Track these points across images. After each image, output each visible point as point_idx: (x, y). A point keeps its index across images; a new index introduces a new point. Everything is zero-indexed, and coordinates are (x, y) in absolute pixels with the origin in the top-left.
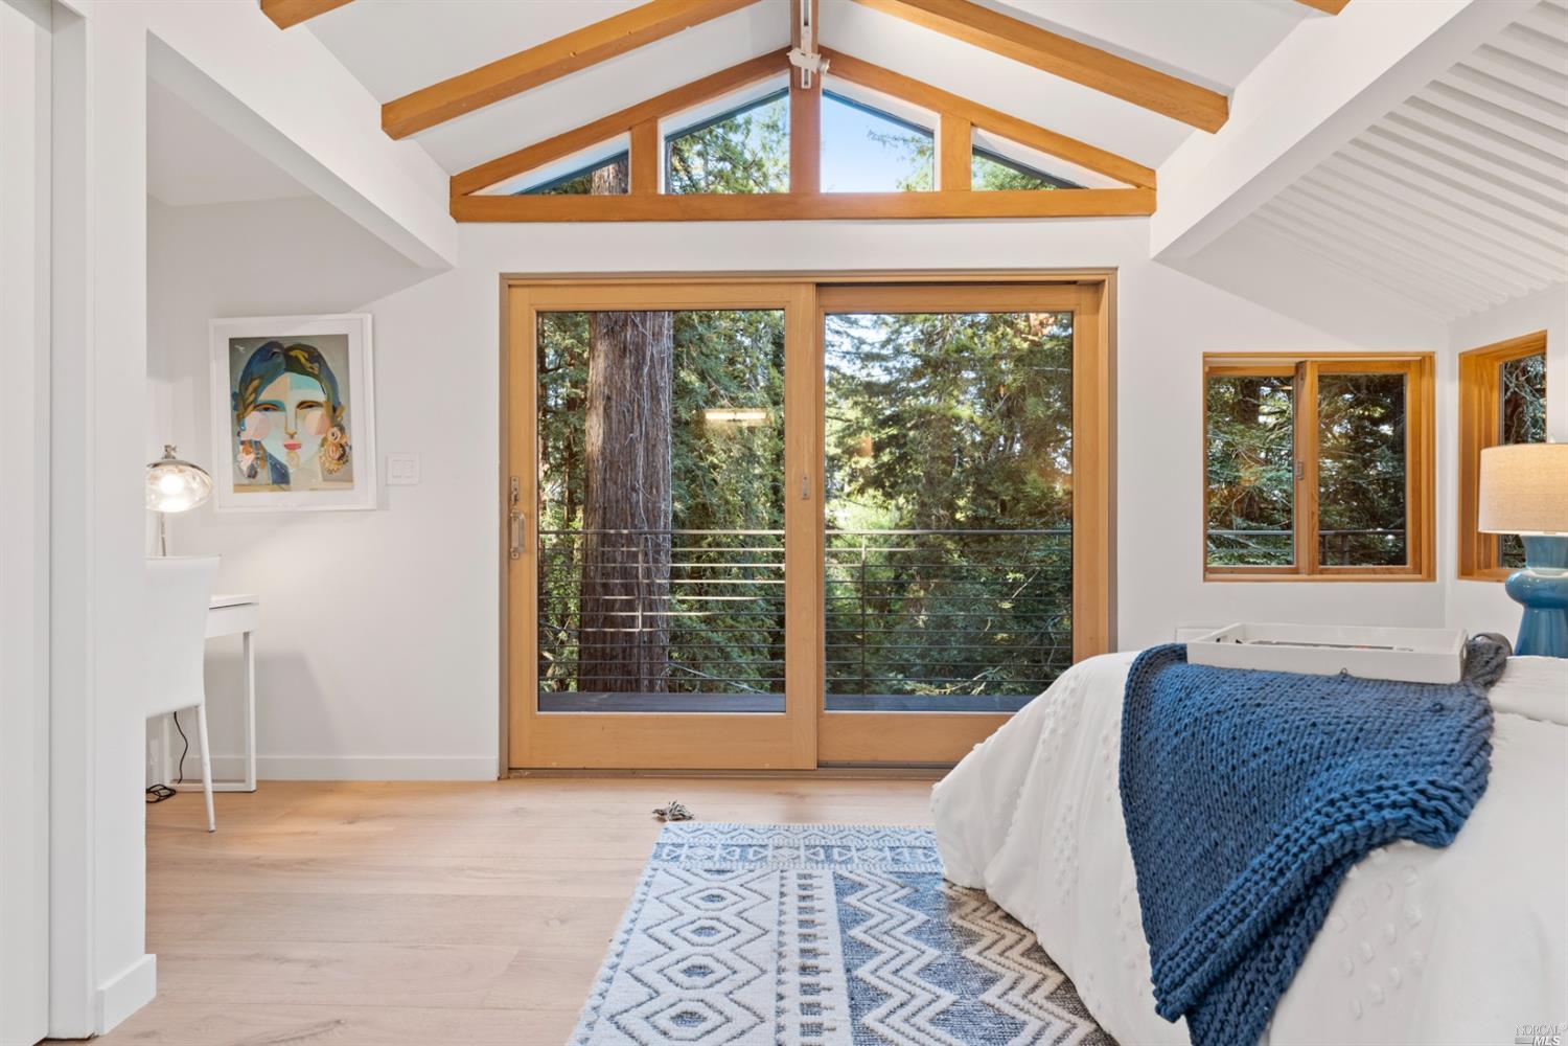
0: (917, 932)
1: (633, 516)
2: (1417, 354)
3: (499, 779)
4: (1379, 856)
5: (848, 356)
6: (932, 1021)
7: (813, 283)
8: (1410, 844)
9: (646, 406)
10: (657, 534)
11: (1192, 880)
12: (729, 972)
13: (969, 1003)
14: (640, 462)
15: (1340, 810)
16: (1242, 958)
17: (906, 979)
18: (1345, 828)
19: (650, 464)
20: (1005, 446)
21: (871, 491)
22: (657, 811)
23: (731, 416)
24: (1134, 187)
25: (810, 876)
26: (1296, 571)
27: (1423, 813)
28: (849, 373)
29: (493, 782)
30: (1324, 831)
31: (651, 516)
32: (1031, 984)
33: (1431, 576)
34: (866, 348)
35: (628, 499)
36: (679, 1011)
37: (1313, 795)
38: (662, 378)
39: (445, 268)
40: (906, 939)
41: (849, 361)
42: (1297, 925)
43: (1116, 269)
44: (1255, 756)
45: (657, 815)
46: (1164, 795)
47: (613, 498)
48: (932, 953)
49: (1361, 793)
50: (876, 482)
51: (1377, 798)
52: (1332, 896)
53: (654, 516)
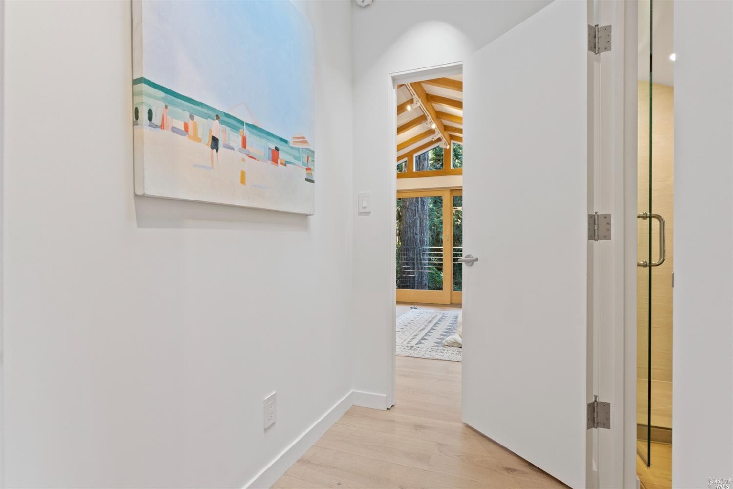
1: (416, 242)
9: (420, 207)
14: (418, 226)
19: (421, 226)
35: (414, 237)
47: (410, 237)
53: (422, 242)
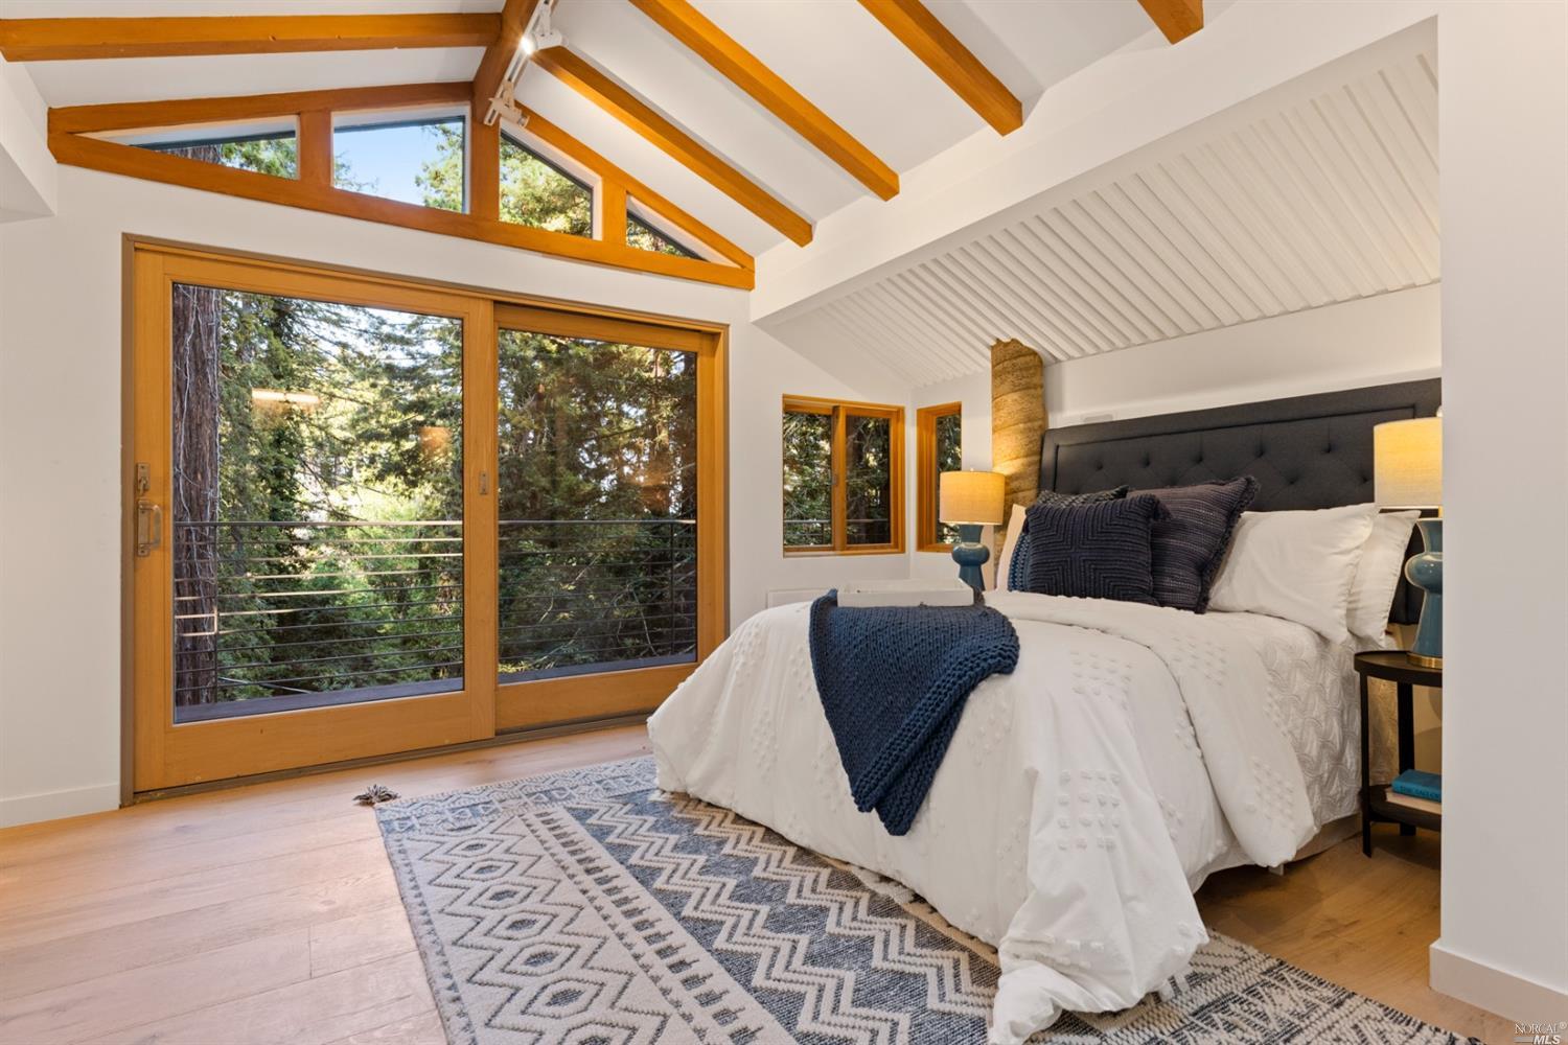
0: (654, 828)
2: (895, 407)
3: (121, 807)
4: (983, 685)
5: (366, 336)
6: (700, 874)
7: (491, 300)
8: (996, 675)
9: (189, 379)
10: (202, 527)
11: (878, 727)
12: (531, 889)
13: (716, 858)
14: (181, 443)
15: (966, 666)
16: (913, 759)
17: (666, 857)
18: (972, 673)
19: (193, 446)
20: (534, 440)
21: (392, 479)
22: (359, 797)
23: (279, 396)
24: (739, 267)
25: (547, 814)
26: (833, 549)
27: (1004, 658)
28: (367, 353)
29: (115, 811)
30: (960, 677)
31: (195, 506)
32: (748, 837)
33: (903, 551)
34: (385, 329)
36: (510, 923)
37: (948, 663)
38: (210, 349)
39: (46, 213)
40: (650, 834)
41: (366, 340)
42: (945, 730)
43: (728, 326)
44: (909, 649)
45: (358, 801)
46: (851, 684)
48: (673, 838)
49: (974, 656)
50: (397, 469)
51: (983, 656)
52: (962, 709)
53: (198, 504)
